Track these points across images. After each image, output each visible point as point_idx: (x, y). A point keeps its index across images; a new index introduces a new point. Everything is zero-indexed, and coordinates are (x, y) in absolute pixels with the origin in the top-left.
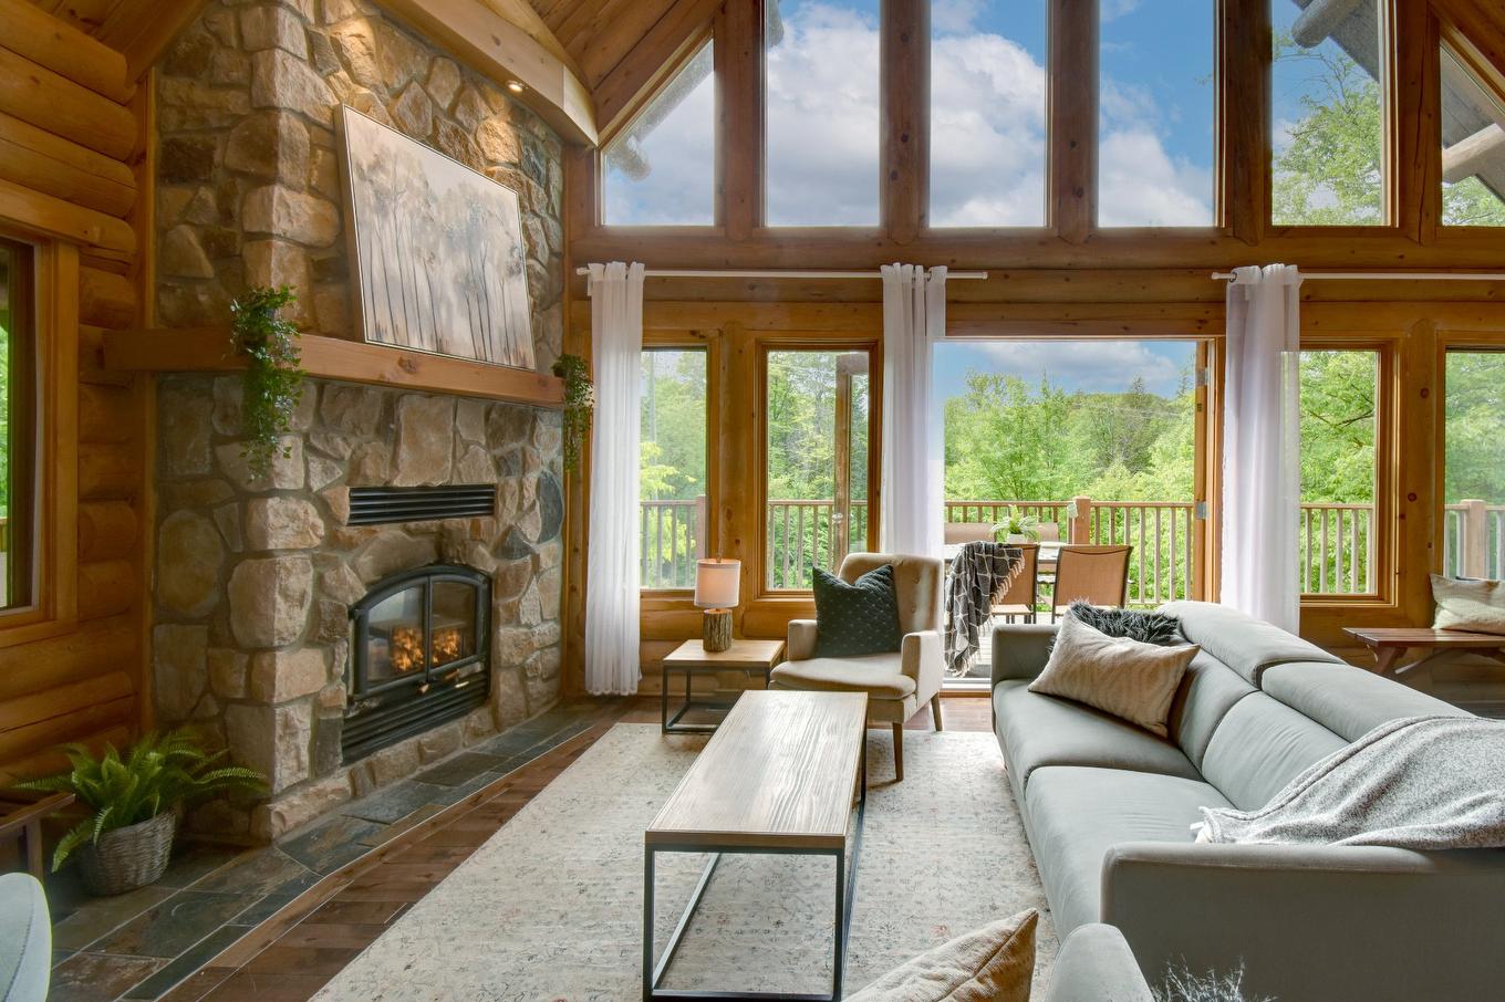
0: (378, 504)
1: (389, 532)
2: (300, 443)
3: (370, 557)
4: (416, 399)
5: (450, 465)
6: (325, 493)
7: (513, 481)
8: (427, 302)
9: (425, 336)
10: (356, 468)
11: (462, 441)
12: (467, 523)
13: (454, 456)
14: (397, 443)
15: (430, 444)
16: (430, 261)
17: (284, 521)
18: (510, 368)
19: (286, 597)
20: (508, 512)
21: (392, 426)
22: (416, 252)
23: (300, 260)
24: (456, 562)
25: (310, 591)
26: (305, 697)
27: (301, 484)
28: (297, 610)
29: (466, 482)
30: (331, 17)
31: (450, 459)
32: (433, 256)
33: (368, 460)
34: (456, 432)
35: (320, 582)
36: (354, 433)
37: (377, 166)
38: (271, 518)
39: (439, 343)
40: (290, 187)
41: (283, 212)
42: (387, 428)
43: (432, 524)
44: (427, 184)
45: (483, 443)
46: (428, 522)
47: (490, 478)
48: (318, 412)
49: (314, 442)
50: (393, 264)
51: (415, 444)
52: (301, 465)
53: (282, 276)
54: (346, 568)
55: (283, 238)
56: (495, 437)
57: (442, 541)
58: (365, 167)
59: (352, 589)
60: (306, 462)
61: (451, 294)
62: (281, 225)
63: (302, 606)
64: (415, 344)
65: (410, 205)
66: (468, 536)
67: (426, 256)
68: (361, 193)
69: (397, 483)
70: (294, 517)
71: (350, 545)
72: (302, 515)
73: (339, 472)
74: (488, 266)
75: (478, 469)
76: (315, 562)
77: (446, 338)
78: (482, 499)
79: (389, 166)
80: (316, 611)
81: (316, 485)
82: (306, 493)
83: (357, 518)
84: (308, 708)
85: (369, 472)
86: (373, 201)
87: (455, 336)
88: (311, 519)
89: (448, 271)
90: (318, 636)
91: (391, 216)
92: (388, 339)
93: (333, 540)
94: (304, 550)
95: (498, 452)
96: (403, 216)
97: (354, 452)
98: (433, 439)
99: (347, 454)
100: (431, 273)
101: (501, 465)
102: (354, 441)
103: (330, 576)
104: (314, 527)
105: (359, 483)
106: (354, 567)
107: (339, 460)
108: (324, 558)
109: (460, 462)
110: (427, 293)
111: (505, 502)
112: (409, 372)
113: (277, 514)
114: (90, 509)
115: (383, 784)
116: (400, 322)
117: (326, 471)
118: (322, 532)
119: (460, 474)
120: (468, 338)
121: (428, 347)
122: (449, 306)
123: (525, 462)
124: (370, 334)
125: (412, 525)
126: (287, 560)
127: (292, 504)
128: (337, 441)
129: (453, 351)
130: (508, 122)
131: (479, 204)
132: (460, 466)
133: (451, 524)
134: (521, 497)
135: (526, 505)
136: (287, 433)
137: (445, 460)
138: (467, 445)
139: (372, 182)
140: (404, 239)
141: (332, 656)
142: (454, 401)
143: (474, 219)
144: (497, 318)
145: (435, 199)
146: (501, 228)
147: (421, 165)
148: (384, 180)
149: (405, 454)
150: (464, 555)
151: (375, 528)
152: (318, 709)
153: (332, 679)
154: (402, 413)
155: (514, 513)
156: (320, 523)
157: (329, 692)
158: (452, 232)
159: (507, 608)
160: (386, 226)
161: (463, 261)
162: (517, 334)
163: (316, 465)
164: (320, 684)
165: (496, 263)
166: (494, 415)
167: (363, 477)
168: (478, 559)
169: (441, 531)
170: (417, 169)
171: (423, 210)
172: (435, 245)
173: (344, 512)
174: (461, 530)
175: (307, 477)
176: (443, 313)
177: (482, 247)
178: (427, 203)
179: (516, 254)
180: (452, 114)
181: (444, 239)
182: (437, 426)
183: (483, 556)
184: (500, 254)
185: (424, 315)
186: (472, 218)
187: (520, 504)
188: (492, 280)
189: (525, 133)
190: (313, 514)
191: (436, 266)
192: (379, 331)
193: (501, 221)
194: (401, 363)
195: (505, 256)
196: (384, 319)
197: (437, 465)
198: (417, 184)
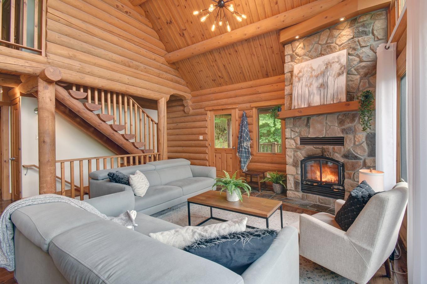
0: (305, 141)
1: (309, 147)
2: (290, 129)
3: (304, 152)
4: (315, 117)
5: (325, 131)
6: (295, 138)
7: (351, 136)
8: (307, 96)
9: (305, 104)
10: (300, 133)
11: (329, 126)
12: (331, 147)
14: (309, 128)
15: (318, 127)
16: (310, 86)
18: (334, 103)
19: (288, 156)
20: (349, 145)
21: (308, 124)
22: (306, 86)
23: (289, 97)
24: (327, 156)
26: (292, 175)
28: (290, 159)
29: (330, 136)
30: (294, 49)
32: (311, 84)
33: (302, 132)
34: (326, 123)
35: (294, 155)
36: (300, 127)
37: (300, 72)
38: (287, 142)
39: (309, 104)
40: (287, 86)
41: (286, 91)
42: (307, 125)
43: (320, 146)
44: (312, 68)
45: (337, 125)
46: (319, 146)
47: (341, 135)
48: (293, 124)
49: (292, 129)
50: (300, 91)
51: (314, 128)
52: (290, 133)
54: (299, 153)
56: (341, 123)
57: (323, 151)
58: (296, 74)
59: (300, 157)
61: (315, 91)
62: (286, 93)
63: (291, 158)
64: (303, 106)
65: (306, 76)
66: (332, 152)
68: (295, 79)
69: (309, 136)
71: (300, 149)
72: (290, 142)
73: (297, 134)
74: (330, 78)
75: (336, 131)
77: (312, 102)
78: (339, 141)
79: (303, 71)
80: (294, 160)
81: (293, 137)
82: (291, 138)
83: (301, 144)
84: (293, 177)
85: (302, 134)
86: (298, 80)
87: (314, 101)
88: (292, 143)
89: (316, 84)
91: (301, 82)
92: (296, 108)
93: (298, 148)
94: (292, 149)
95: (343, 127)
96: (304, 79)
97: (300, 130)
98: (319, 126)
100: (310, 89)
101: (343, 131)
102: (300, 128)
103: (296, 154)
105: (301, 137)
106: (301, 153)
107: (297, 132)
108: (295, 150)
109: (328, 131)
112: (301, 113)
115: (309, 201)
116: (300, 103)
118: (295, 145)
119: (328, 134)
120: (319, 100)
121: (306, 106)
122: (314, 94)
123: (355, 129)
124: (292, 108)
125: (315, 146)
126: (288, 150)
127: (289, 140)
128: (297, 128)
129: (313, 105)
130: (349, 28)
131: (329, 62)
132: (328, 132)
133: (325, 147)
134: (355, 141)
135: (357, 143)
136: (287, 128)
137: (323, 130)
138: (330, 126)
139: (298, 77)
140: (304, 84)
141: (297, 169)
142: (325, 116)
143: (326, 68)
144: (331, 91)
145: (314, 70)
146: (337, 64)
147: (311, 64)
148: (301, 74)
149: (311, 130)
150: (330, 155)
151: (306, 146)
152: (294, 178)
153: (297, 174)
154: (311, 121)
155: (352, 145)
156: (294, 144)
157: (296, 176)
158: (318, 75)
159: (348, 174)
160: (300, 84)
161: (320, 81)
162: (338, 93)
163: (293, 133)
164: (295, 174)
165: (333, 75)
166: (340, 117)
167: (301, 135)
168: (335, 157)
169: (323, 148)
170: (310, 66)
171: (310, 75)
172: (312, 81)
173: (299, 142)
174: (328, 149)
175: (291, 135)
176: (312, 97)
177: (328, 73)
178: (311, 72)
179: (343, 68)
180: (327, 43)
181: (315, 78)
182: (321, 123)
183: (337, 156)
184: (336, 72)
185: (306, 99)
186: (326, 67)
187: (355, 144)
188: (331, 81)
189: (357, 25)
190: (292, 142)
191: (311, 86)
192: (294, 107)
193: (338, 62)
194: (298, 112)
195: (338, 71)
196: (296, 103)
197: (321, 132)
198: (309, 70)
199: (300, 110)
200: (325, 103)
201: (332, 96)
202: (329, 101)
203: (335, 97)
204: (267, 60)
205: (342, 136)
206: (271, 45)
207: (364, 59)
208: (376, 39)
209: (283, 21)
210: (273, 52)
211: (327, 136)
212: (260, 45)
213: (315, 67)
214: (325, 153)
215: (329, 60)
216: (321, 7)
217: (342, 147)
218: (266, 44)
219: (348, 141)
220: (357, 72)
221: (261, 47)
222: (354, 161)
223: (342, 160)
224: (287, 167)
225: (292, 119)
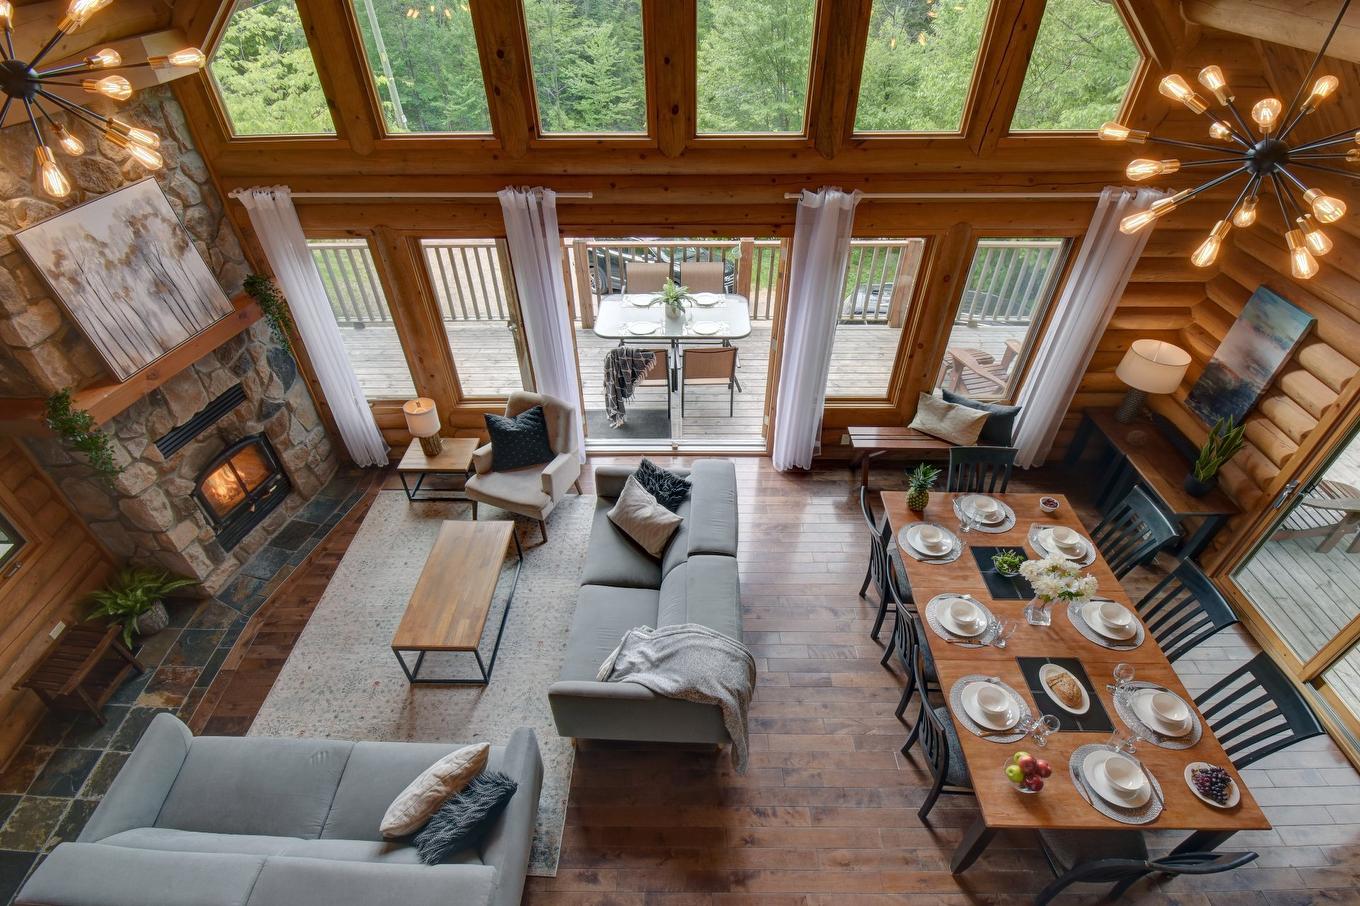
0: (171, 443)
1: (190, 449)
2: (117, 441)
3: (187, 467)
5: (205, 392)
6: (144, 454)
7: (251, 374)
8: (140, 326)
9: (152, 348)
11: (206, 375)
12: (232, 415)
13: (205, 387)
14: (166, 403)
15: (187, 391)
16: (127, 295)
17: (133, 480)
18: (216, 323)
19: (156, 510)
20: (256, 393)
21: (159, 397)
22: (115, 297)
23: (53, 350)
24: (235, 439)
25: (166, 501)
26: (193, 541)
27: (130, 460)
28: (165, 512)
29: (218, 394)
31: (202, 389)
32: (126, 289)
33: (156, 425)
34: (198, 372)
35: (168, 493)
36: (140, 416)
37: (60, 258)
38: (126, 483)
39: (162, 345)
40: (19, 313)
41: (26, 332)
42: (156, 399)
43: (211, 429)
44: (94, 239)
45: (219, 365)
47: (234, 381)
48: (116, 422)
49: (122, 436)
50: (108, 320)
51: (178, 398)
52: (124, 451)
53: (50, 367)
54: (178, 481)
55: (37, 345)
56: (225, 358)
57: (222, 434)
58: (53, 268)
59: (187, 488)
60: (126, 448)
61: (152, 305)
62: (30, 340)
63: (166, 509)
64: (149, 359)
65: (93, 266)
66: (237, 424)
67: (122, 293)
68: (62, 287)
69: (179, 423)
70: (137, 476)
71: (171, 469)
72: (140, 472)
73: (145, 441)
74: (165, 261)
75: (225, 380)
76: (159, 486)
77: (165, 338)
78: (237, 395)
79: (66, 251)
80: (174, 506)
81: (137, 455)
82: (135, 461)
83: (166, 455)
84: (197, 544)
86: (71, 287)
87: (170, 332)
88: (146, 472)
89: (141, 289)
90: (182, 513)
91: (87, 287)
92: (133, 370)
93: (162, 472)
94: (151, 486)
95: (231, 363)
96: (94, 279)
97: (147, 426)
98: (186, 387)
99: (144, 431)
100: (133, 303)
101: (237, 370)
102: (142, 420)
103: (172, 489)
104: (149, 473)
105: (158, 437)
106: (181, 477)
107: (141, 435)
108: (163, 483)
109: (210, 387)
110: (136, 318)
111: (251, 389)
112: (156, 379)
113: (127, 479)
115: (254, 553)
116: (133, 353)
117: (137, 445)
118: (155, 472)
119: (213, 393)
120: (179, 328)
121: (157, 355)
122: (156, 316)
123: (252, 357)
124: (121, 376)
125: (200, 437)
126: (145, 497)
127: (132, 471)
129: (174, 344)
131: (133, 216)
132: (212, 390)
133: (221, 422)
134: (261, 379)
135: (266, 381)
137: (200, 392)
138: (208, 376)
139: (63, 275)
140: (104, 294)
143: (137, 233)
144: (189, 294)
145: (105, 244)
146: (159, 221)
147: (79, 227)
148: (68, 265)
149: (175, 407)
151: (182, 450)
152: (200, 541)
153: (200, 528)
155: (261, 389)
156: (151, 469)
157: (201, 534)
158: (127, 257)
160: (88, 296)
161: (146, 274)
162: (208, 293)
163: (131, 446)
164: (196, 532)
165: (168, 252)
167: (158, 434)
168: (250, 430)
169: (218, 429)
170: (81, 233)
171: (103, 261)
172: (123, 279)
173: (161, 458)
174: (229, 422)
175: (130, 454)
176: (154, 323)
177: (152, 248)
178: (102, 254)
179: (178, 232)
181: (125, 267)
183: (253, 427)
184: (167, 242)
186: (135, 233)
187: (262, 383)
188: (170, 266)
190: (142, 465)
191: (132, 295)
192: (125, 370)
193: (156, 215)
194: (148, 378)
195: (172, 240)
196: (125, 361)
197: (197, 398)
198: (88, 245)
199: (149, 372)
200: (198, 328)
201: (201, 306)
202: (204, 322)
203: (209, 306)
205: (237, 381)
207: (190, 200)
208: (183, 150)
211: (213, 399)
213: (101, 235)
214: (231, 437)
215: (127, 208)
217: (248, 402)
219: (251, 385)
222: (277, 414)
223: (260, 428)
224: (171, 535)
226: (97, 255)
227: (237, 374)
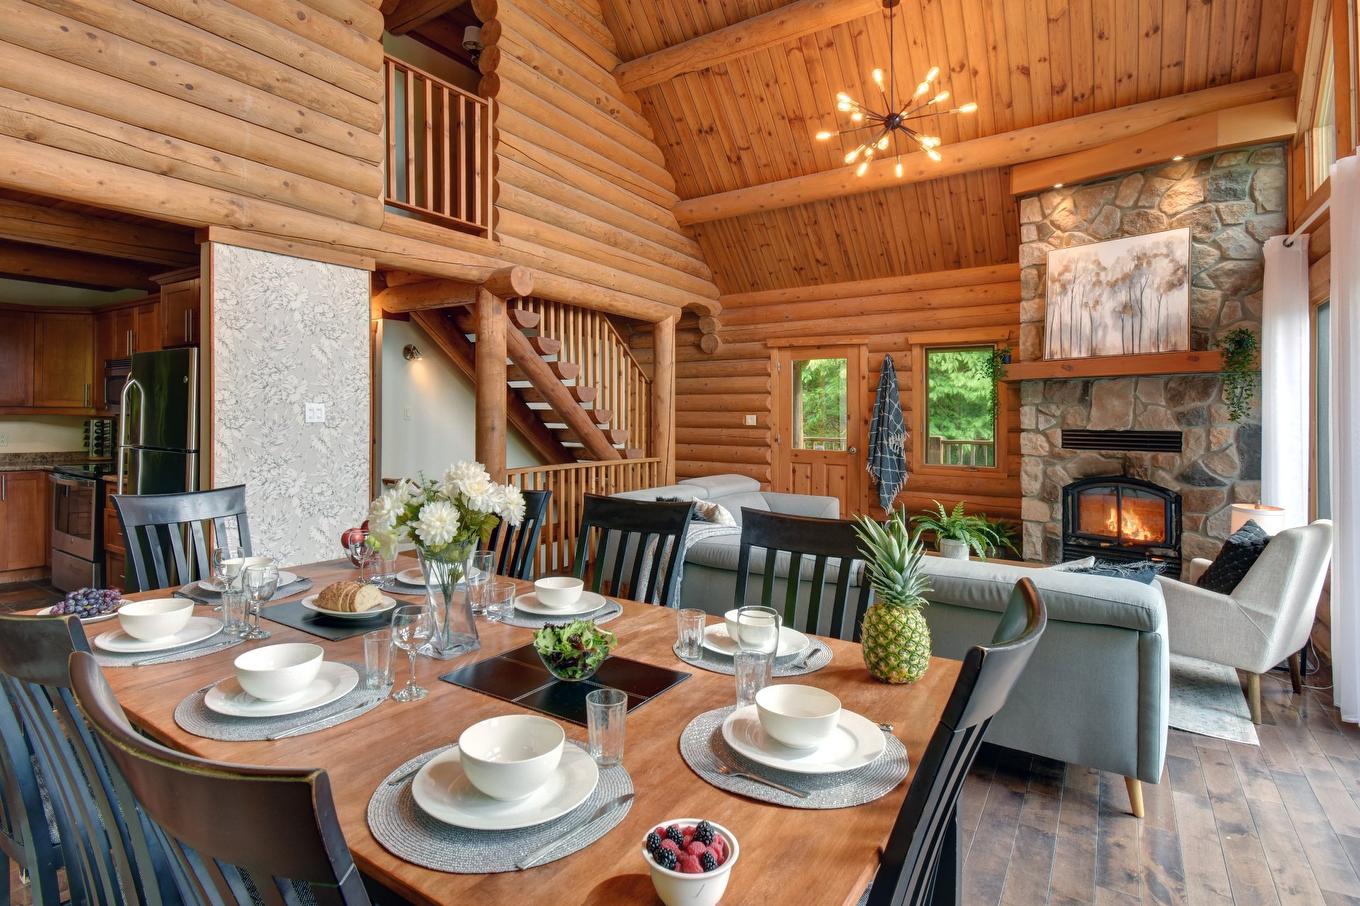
0: (1075, 439)
1: (1086, 454)
2: (1034, 408)
3: (1074, 465)
4: (1104, 382)
5: (1131, 418)
6: (1047, 432)
7: (1199, 430)
8: (1088, 330)
9: (1083, 349)
10: (1063, 418)
11: (1142, 403)
12: (1147, 456)
13: (1134, 413)
14: (1090, 406)
15: (1114, 406)
16: (1094, 307)
17: (1028, 443)
18: (1159, 353)
19: (1029, 476)
20: (1193, 452)
21: (1087, 398)
22: (1084, 305)
23: (1030, 329)
24: (1137, 477)
25: (1040, 475)
26: (1039, 522)
27: (1034, 427)
28: (1033, 483)
29: (1146, 429)
30: (1047, 212)
31: (1131, 414)
32: (1097, 303)
33: (1069, 416)
34: (1136, 398)
35: (1045, 473)
36: (1063, 403)
37: (1067, 269)
38: (1023, 441)
39: (1093, 350)
40: (1026, 300)
41: (1024, 313)
42: (1084, 397)
43: (1120, 453)
44: (1099, 264)
45: (1163, 403)
46: (1116, 452)
48: (1044, 396)
49: (1040, 408)
50: (1067, 318)
51: (1102, 407)
52: (1033, 418)
53: (1024, 339)
54: (1061, 469)
55: (1025, 322)
56: (1175, 398)
57: (1126, 464)
58: (1057, 275)
59: (1064, 479)
60: (1037, 417)
61: (1109, 320)
62: (1023, 317)
63: (1036, 481)
64: (1075, 355)
65: (1084, 281)
67: (1091, 304)
68: (1053, 288)
69: (1089, 428)
70: (1031, 441)
71: (1060, 458)
72: (1034, 440)
73: (1054, 422)
74: (1147, 292)
75: (1163, 419)
76: (1043, 462)
77: (1100, 346)
78: (1171, 442)
79: (1073, 267)
80: (1044, 485)
81: (1041, 427)
82: (1037, 431)
83: (1065, 445)
84: (1040, 528)
85: (1069, 422)
86: (1059, 290)
87: (1108, 344)
88: (1039, 443)
89: (1109, 304)
90: (1047, 496)
91: (1070, 292)
92: (1057, 357)
93: (1054, 456)
94: (1040, 456)
95: (1180, 409)
96: (1078, 289)
97: (1062, 412)
98: (1116, 403)
99: (1058, 413)
100: (1094, 314)
101: (1180, 417)
102: (1062, 408)
103: (1050, 471)
104: (1043, 447)
105: (1066, 428)
106: (1065, 469)
107: (1054, 416)
108: (1047, 461)
109: (1140, 416)
110: (1088, 324)
111: (1190, 444)
112: (1067, 370)
113: (1025, 439)
114: (1011, 435)
116: (1066, 345)
117: (1047, 421)
118: (1047, 449)
119: (1140, 424)
121: (1084, 355)
122: (1106, 327)
123: (1210, 415)
124: (1047, 357)
125: (1103, 452)
126: (1028, 460)
127: (1031, 435)
128: (1053, 407)
129: (1103, 354)
130: (1193, 177)
131: (1145, 254)
132: (1140, 419)
133: (1132, 454)
134: (1209, 443)
135: (1214, 448)
136: (1026, 405)
137: (1127, 415)
138: (1145, 406)
139: (1060, 281)
140: (1077, 301)
141: (1052, 509)
142: (1134, 380)
143: (1138, 266)
144: (1150, 323)
145: (1105, 269)
146: (1167, 260)
147: (1096, 255)
148: (1068, 276)
149: (1094, 412)
150: (1146, 475)
151: (1078, 451)
152: (1045, 530)
153: (1052, 519)
154: (1094, 390)
155: (1202, 452)
156: (1046, 445)
157: (1050, 525)
158: (1116, 281)
159: (1192, 519)
160: (1066, 299)
161: (1123, 296)
162: (1170, 329)
163: (1042, 418)
164: (1046, 519)
165: (1156, 286)
166: (1172, 385)
167: (1068, 424)
168: (1159, 479)
169: (1125, 459)
170: (1093, 258)
171: (1094, 279)
172: (1100, 295)
173: (1059, 441)
174: (1140, 459)
175: (1037, 424)
176: (1100, 333)
177: (1143, 281)
178: (1098, 274)
179: (1180, 272)
180: (1136, 205)
181: (1108, 289)
182: (1120, 396)
183: (1163, 478)
184: (1162, 279)
185: (1084, 338)
186: (1136, 266)
187: (1208, 448)
188: (1149, 299)
189: (1213, 173)
190: (1041, 440)
191: (1099, 308)
192: (1052, 354)
193: (1167, 256)
194: (1063, 367)
195: (1167, 278)
196: (1056, 347)
197: (1121, 417)
198: (1091, 266)
199: (1068, 363)
200: (1136, 352)
201: (1154, 335)
202: (1146, 346)
203: (1162, 338)
204: (964, 229)
205: (1177, 428)
206: (981, 195)
207: (1232, 254)
208: (1260, 210)
209: (1028, 150)
210: (983, 211)
211: (1137, 429)
212: (951, 193)
213: (1107, 262)
214: (1132, 471)
215: (1144, 248)
216: (1127, 127)
217: (1177, 456)
218: (966, 191)
219: (1192, 442)
220: (1215, 283)
221: (951, 198)
222: (1205, 488)
223: (1175, 487)
224: (1025, 502)
225: (1042, 384)
226: (1093, 274)
227: (1179, 421)
